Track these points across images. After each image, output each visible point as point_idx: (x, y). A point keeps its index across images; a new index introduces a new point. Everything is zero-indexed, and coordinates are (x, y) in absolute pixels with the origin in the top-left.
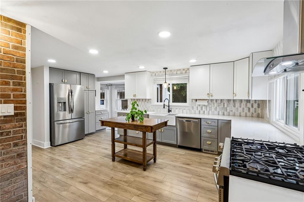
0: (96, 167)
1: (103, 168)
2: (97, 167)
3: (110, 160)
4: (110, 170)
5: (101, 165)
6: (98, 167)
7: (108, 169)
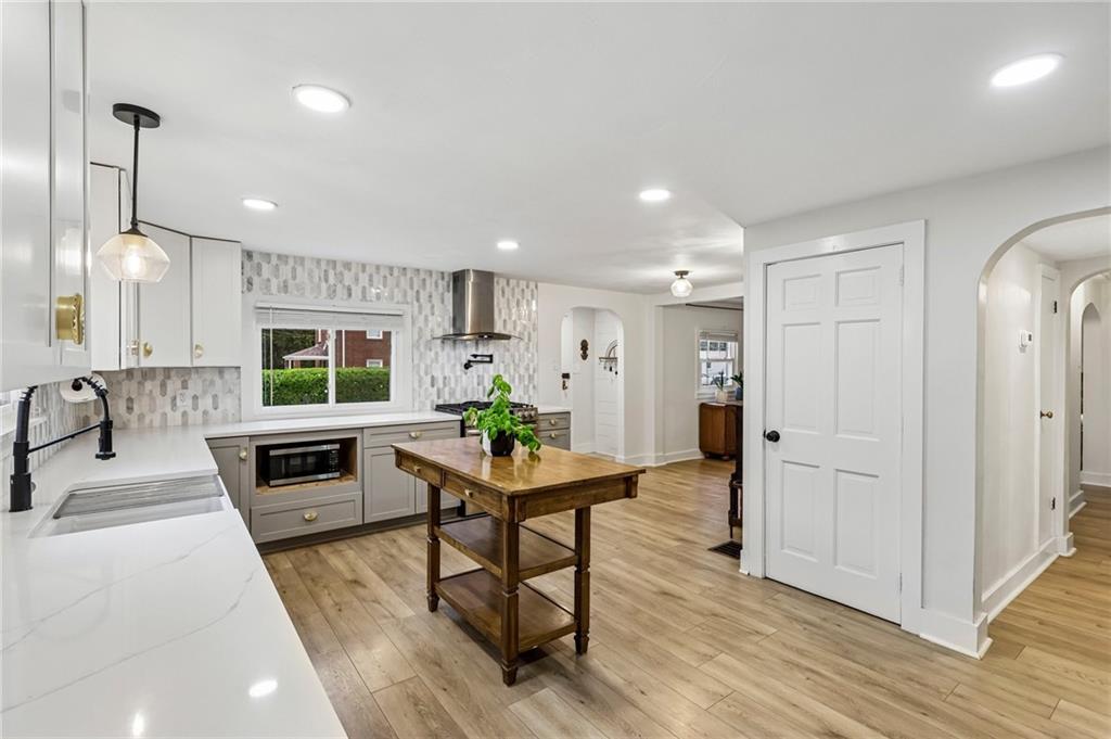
0: (652, 640)
1: (622, 628)
2: (648, 638)
3: (596, 660)
4: (600, 616)
5: (632, 643)
6: (644, 636)
7: (608, 620)
